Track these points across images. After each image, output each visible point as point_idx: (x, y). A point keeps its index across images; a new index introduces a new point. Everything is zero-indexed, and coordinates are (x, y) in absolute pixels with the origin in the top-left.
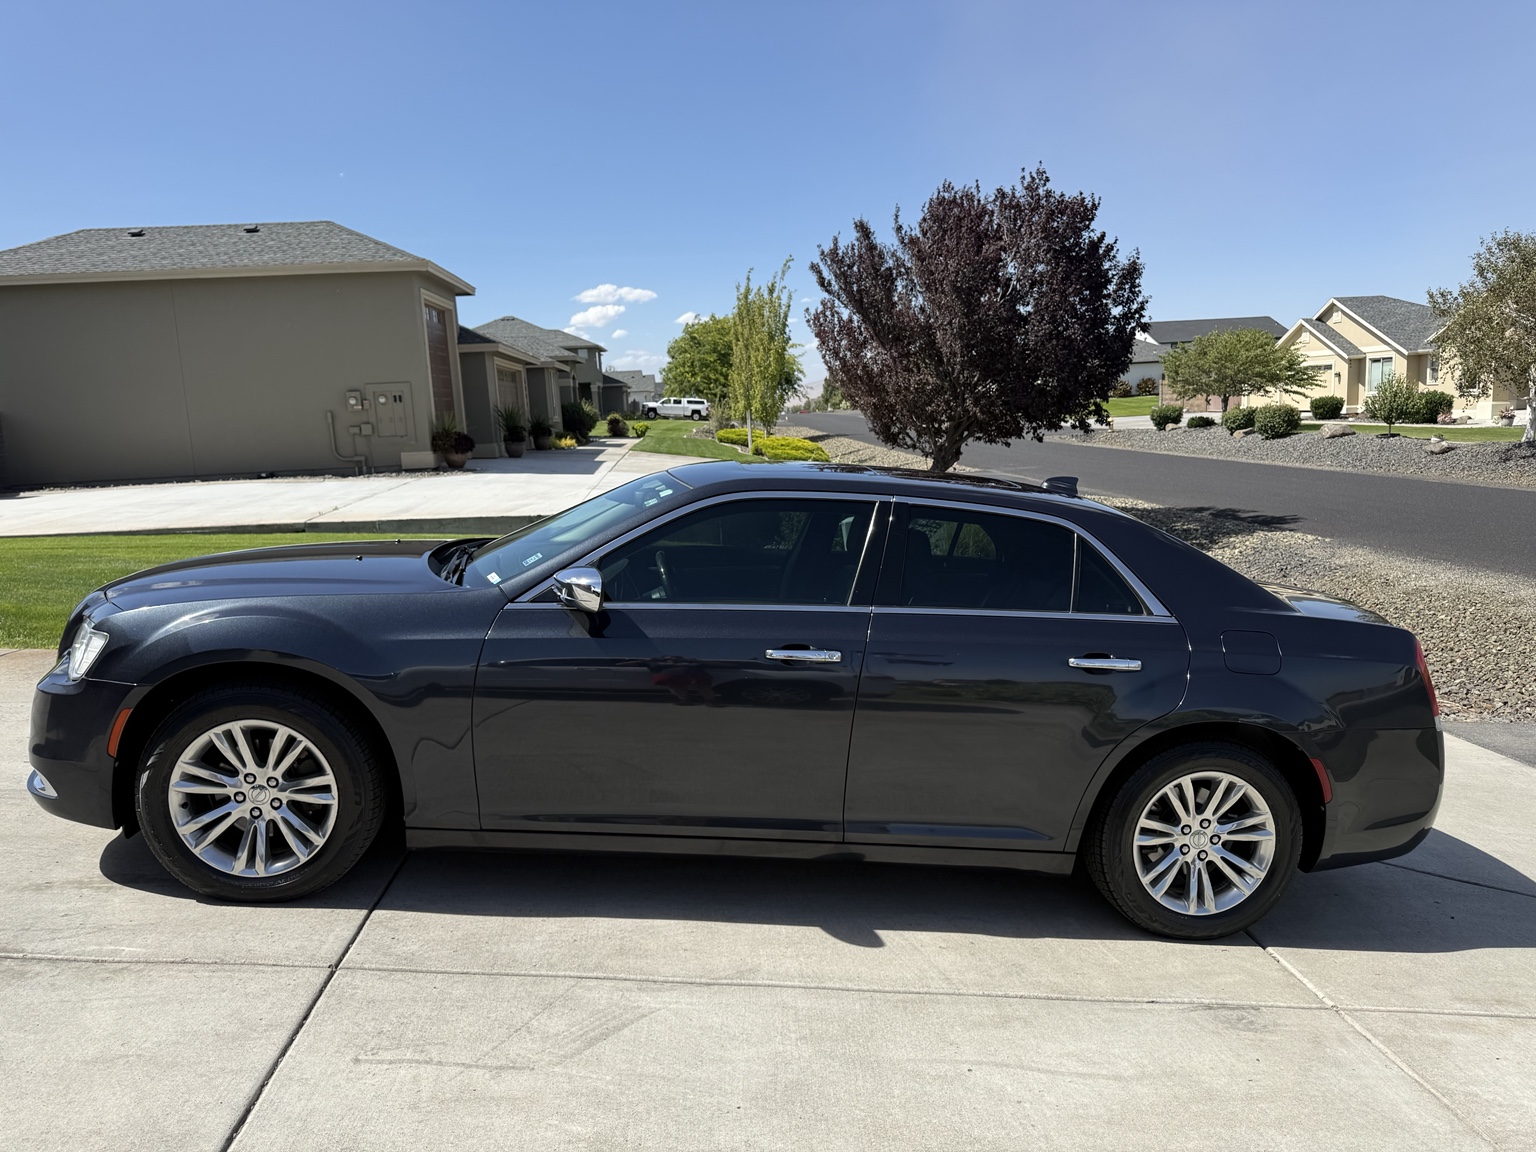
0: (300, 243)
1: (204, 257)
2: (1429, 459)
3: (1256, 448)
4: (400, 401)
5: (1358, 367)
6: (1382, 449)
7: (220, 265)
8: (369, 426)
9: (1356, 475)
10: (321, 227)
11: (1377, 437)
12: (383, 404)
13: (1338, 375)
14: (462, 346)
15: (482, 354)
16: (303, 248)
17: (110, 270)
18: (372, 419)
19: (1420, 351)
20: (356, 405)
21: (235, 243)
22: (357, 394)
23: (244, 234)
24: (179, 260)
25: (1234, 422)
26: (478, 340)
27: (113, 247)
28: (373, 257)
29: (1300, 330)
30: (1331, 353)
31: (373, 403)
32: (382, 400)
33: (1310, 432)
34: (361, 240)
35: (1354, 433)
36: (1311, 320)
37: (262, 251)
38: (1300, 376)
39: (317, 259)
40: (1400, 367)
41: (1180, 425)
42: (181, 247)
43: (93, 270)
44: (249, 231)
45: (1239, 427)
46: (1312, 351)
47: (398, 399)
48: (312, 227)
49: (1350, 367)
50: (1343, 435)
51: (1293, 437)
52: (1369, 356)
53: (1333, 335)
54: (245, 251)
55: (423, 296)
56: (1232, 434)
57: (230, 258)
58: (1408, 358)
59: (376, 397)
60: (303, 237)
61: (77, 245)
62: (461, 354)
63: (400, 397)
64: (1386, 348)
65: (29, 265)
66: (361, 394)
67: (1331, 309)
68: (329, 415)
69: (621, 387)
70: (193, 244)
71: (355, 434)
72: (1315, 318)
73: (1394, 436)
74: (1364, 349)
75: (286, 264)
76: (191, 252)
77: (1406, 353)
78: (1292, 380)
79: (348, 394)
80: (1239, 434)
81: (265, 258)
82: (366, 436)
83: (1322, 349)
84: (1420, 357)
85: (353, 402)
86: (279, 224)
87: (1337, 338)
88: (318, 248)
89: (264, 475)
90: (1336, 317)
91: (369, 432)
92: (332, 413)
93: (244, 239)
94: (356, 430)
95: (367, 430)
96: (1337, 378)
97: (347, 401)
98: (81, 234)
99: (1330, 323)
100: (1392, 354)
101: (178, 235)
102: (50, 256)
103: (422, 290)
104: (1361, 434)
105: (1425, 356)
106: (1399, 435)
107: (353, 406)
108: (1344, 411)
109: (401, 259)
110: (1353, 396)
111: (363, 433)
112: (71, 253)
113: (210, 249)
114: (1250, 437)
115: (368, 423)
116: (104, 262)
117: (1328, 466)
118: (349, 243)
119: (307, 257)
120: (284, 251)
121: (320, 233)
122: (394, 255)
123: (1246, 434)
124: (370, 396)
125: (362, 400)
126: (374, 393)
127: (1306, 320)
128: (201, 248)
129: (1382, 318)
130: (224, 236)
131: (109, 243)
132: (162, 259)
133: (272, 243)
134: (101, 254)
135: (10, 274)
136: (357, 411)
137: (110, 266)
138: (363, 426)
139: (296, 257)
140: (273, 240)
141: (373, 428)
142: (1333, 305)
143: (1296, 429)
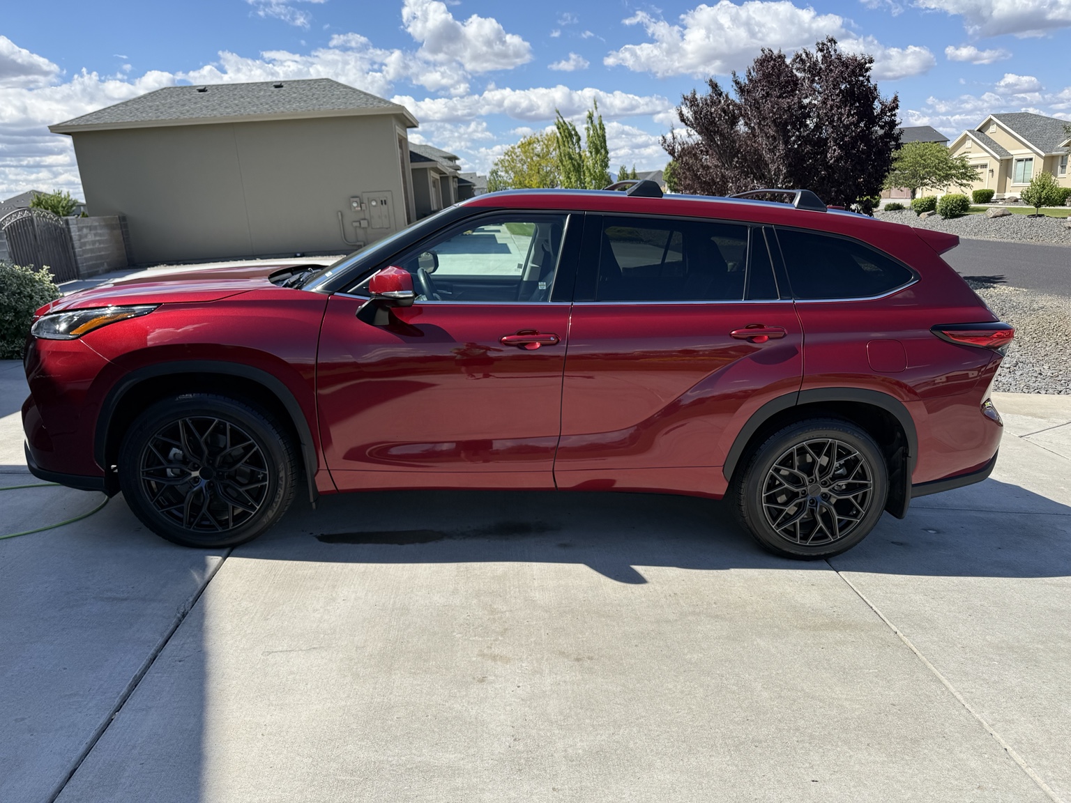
0: (313, 94)
1: (253, 106)
2: (1067, 232)
3: (938, 225)
4: (385, 204)
5: (1006, 166)
6: (1032, 225)
7: (266, 112)
8: (366, 221)
9: (1014, 244)
10: (324, 83)
11: (1028, 216)
12: (375, 206)
13: (992, 171)
14: (413, 164)
15: (426, 169)
16: (317, 99)
17: (194, 117)
18: (367, 217)
19: (1054, 153)
20: (357, 207)
21: (270, 96)
22: (357, 199)
23: (273, 89)
24: (237, 109)
25: (920, 207)
26: (423, 159)
27: (190, 100)
28: (366, 104)
29: (965, 138)
30: (988, 155)
31: (367, 204)
32: (374, 203)
33: (978, 213)
34: (354, 92)
35: (1011, 214)
36: (974, 131)
37: (290, 101)
38: (966, 173)
39: (329, 107)
40: (1037, 166)
41: (879, 208)
42: (234, 99)
43: (182, 117)
44: (276, 87)
45: (924, 211)
46: (975, 154)
47: (384, 202)
48: (318, 83)
49: (1001, 165)
50: (1003, 215)
51: (965, 217)
52: (1015, 157)
53: (990, 143)
54: (279, 101)
55: (397, 131)
56: (918, 215)
57: (270, 106)
58: (1045, 158)
59: (370, 201)
60: (314, 91)
61: (165, 98)
62: (412, 169)
63: (385, 201)
64: (1029, 151)
65: (138, 114)
66: (360, 199)
67: (989, 123)
68: (339, 213)
69: (470, 186)
70: (242, 97)
71: (356, 227)
72: (976, 130)
73: (1040, 216)
74: (1012, 152)
75: (309, 110)
76: (243, 103)
77: (1043, 154)
78: (964, 176)
79: (352, 199)
80: (924, 215)
81: (294, 106)
82: (363, 228)
83: (980, 152)
84: (1053, 157)
85: (355, 205)
86: (295, 81)
87: (992, 144)
88: (327, 98)
89: (298, 255)
90: (993, 128)
91: (366, 225)
92: (340, 212)
93: (275, 93)
94: (357, 224)
95: (364, 224)
96: (991, 174)
97: (351, 205)
98: (165, 91)
99: (987, 133)
100: (1033, 156)
101: (230, 91)
102: (150, 107)
103: (397, 127)
104: (1015, 215)
105: (1057, 156)
106: (1043, 215)
107: (355, 208)
108: (994, 198)
109: (385, 106)
110: (1002, 187)
111: (362, 226)
112: (163, 105)
113: (255, 100)
114: (932, 217)
115: (365, 219)
116: (188, 111)
117: (993, 237)
118: (347, 94)
119: (322, 105)
120: (305, 101)
121: (324, 88)
122: (380, 102)
123: (929, 215)
124: (365, 201)
125: (361, 204)
126: (368, 199)
127: (970, 131)
128: (248, 100)
129: (1027, 129)
130: (260, 90)
131: (186, 97)
132: (225, 108)
133: (295, 95)
134: (184, 105)
135: (129, 120)
136: (358, 211)
137: (193, 114)
138: (362, 222)
139: (314, 105)
140: (295, 93)
141: (368, 222)
142: (991, 119)
143: (966, 212)
